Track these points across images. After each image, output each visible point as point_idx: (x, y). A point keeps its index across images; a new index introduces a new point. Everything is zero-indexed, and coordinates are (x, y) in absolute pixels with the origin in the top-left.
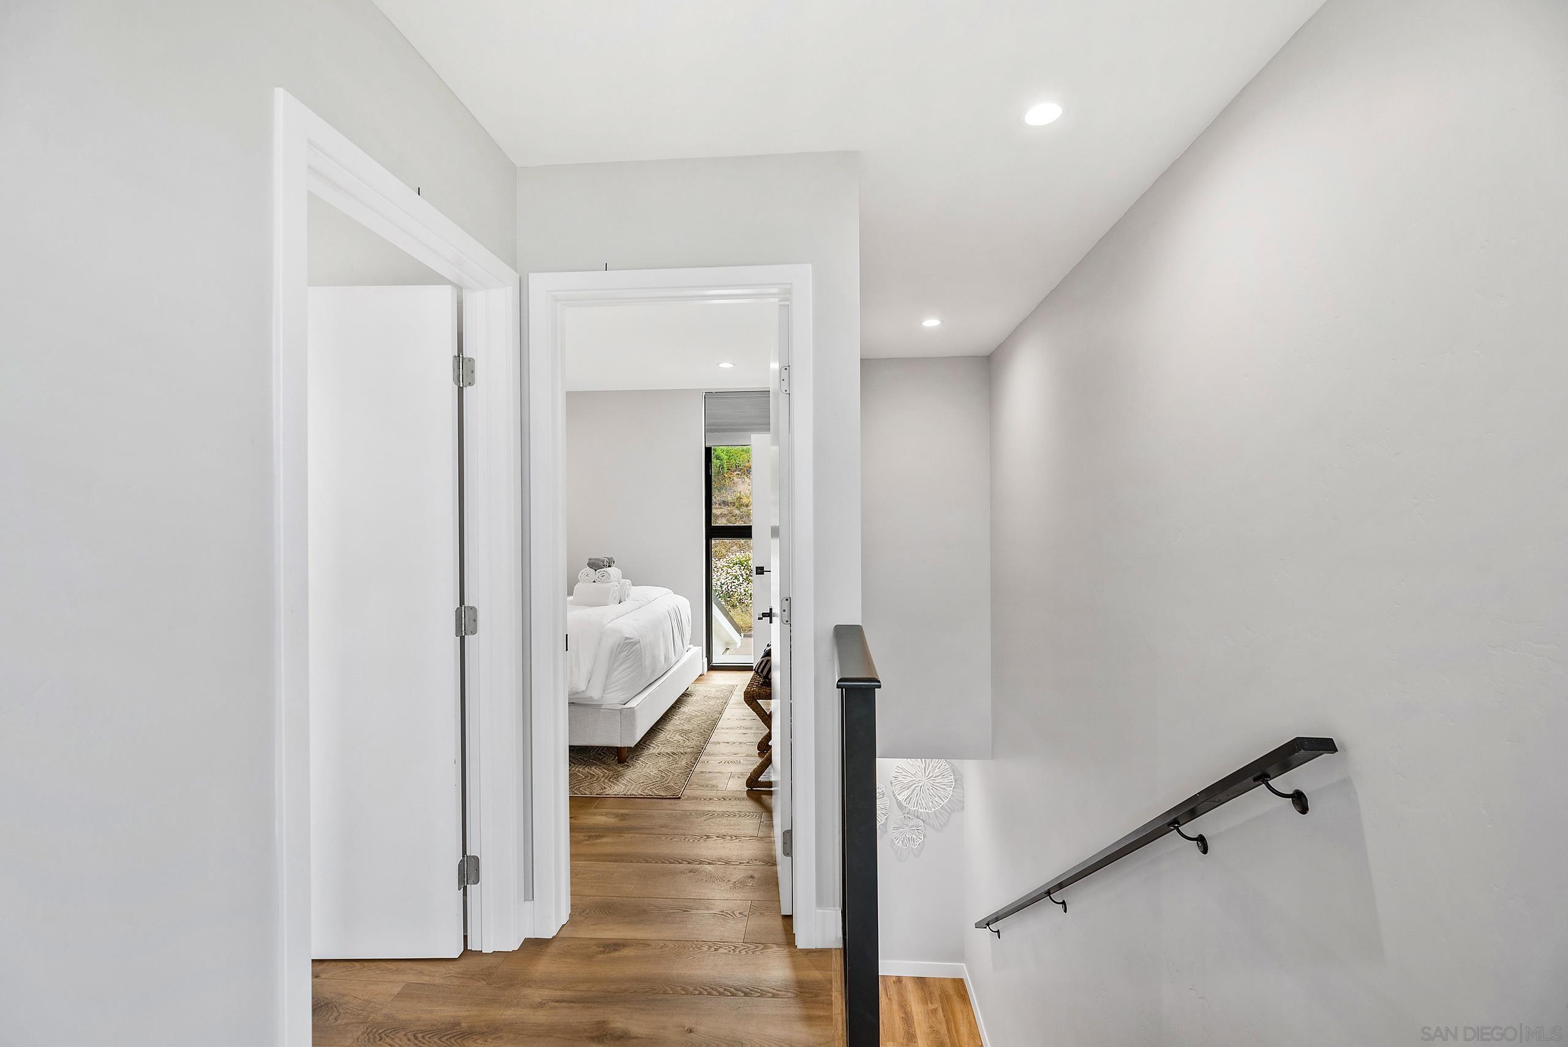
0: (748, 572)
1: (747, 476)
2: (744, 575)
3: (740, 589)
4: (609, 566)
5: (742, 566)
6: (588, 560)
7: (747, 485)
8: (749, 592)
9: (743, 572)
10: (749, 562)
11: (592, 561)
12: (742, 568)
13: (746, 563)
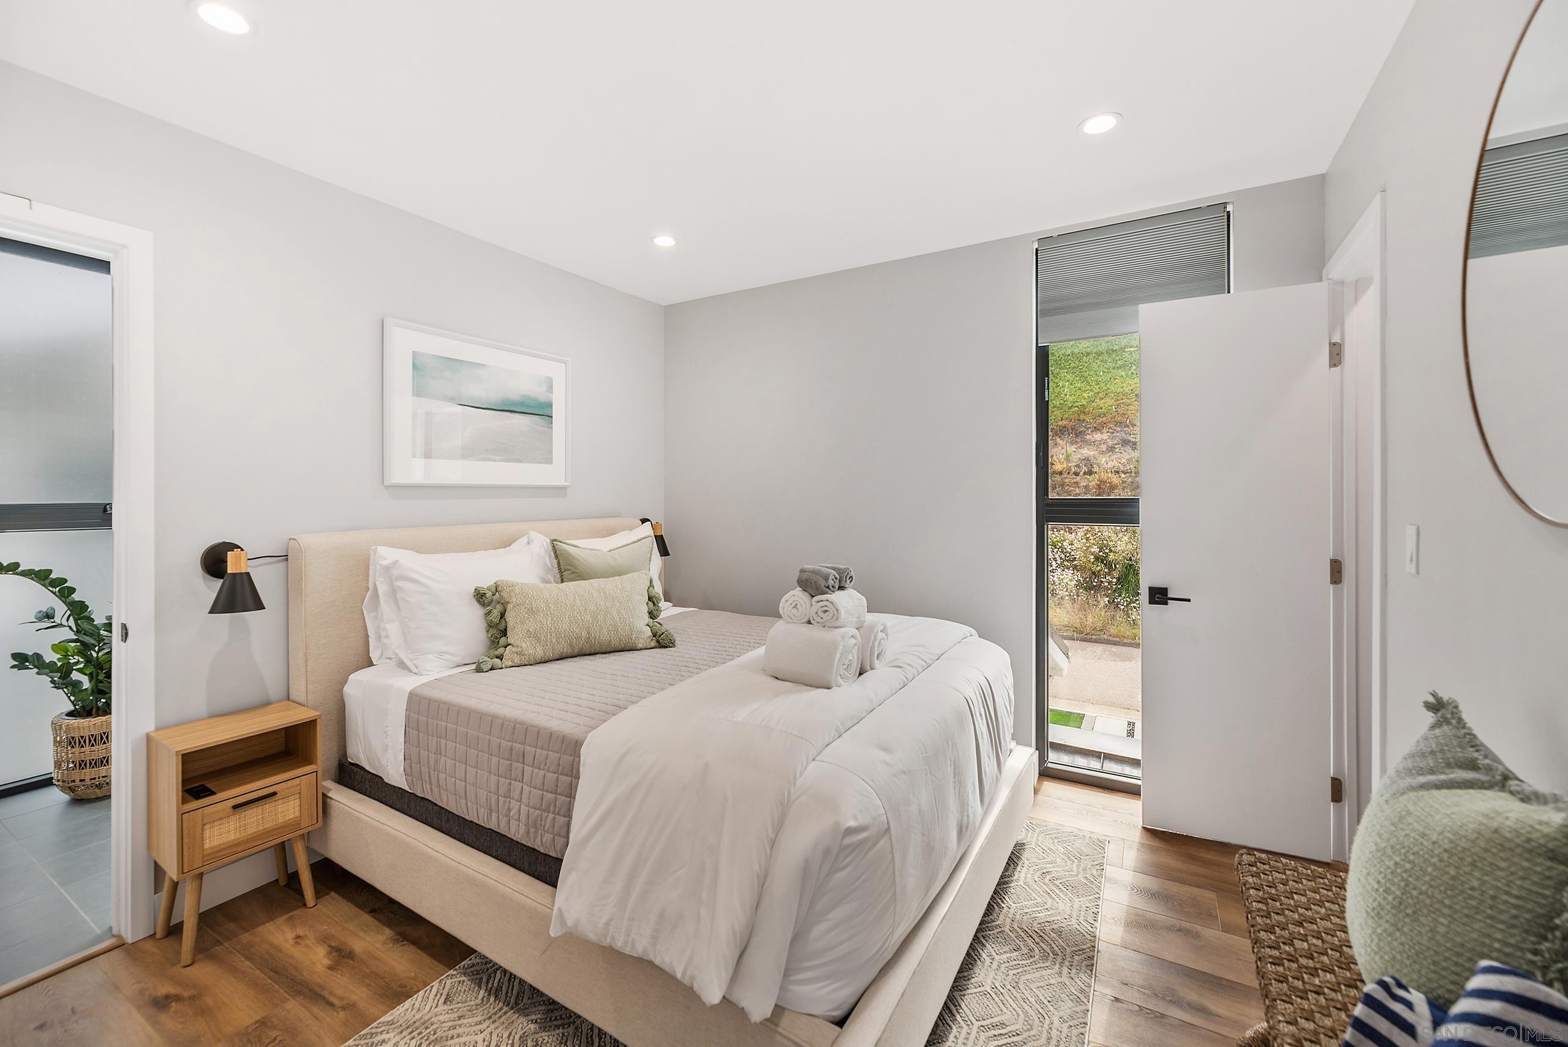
0: (1063, 556)
1: (1060, 437)
2: (1058, 559)
3: (1053, 576)
4: (841, 588)
5: (1056, 548)
6: (798, 573)
7: (1060, 448)
8: (1065, 581)
9: (1057, 556)
10: (1064, 543)
11: (805, 576)
12: (1055, 550)
13: (1060, 545)
